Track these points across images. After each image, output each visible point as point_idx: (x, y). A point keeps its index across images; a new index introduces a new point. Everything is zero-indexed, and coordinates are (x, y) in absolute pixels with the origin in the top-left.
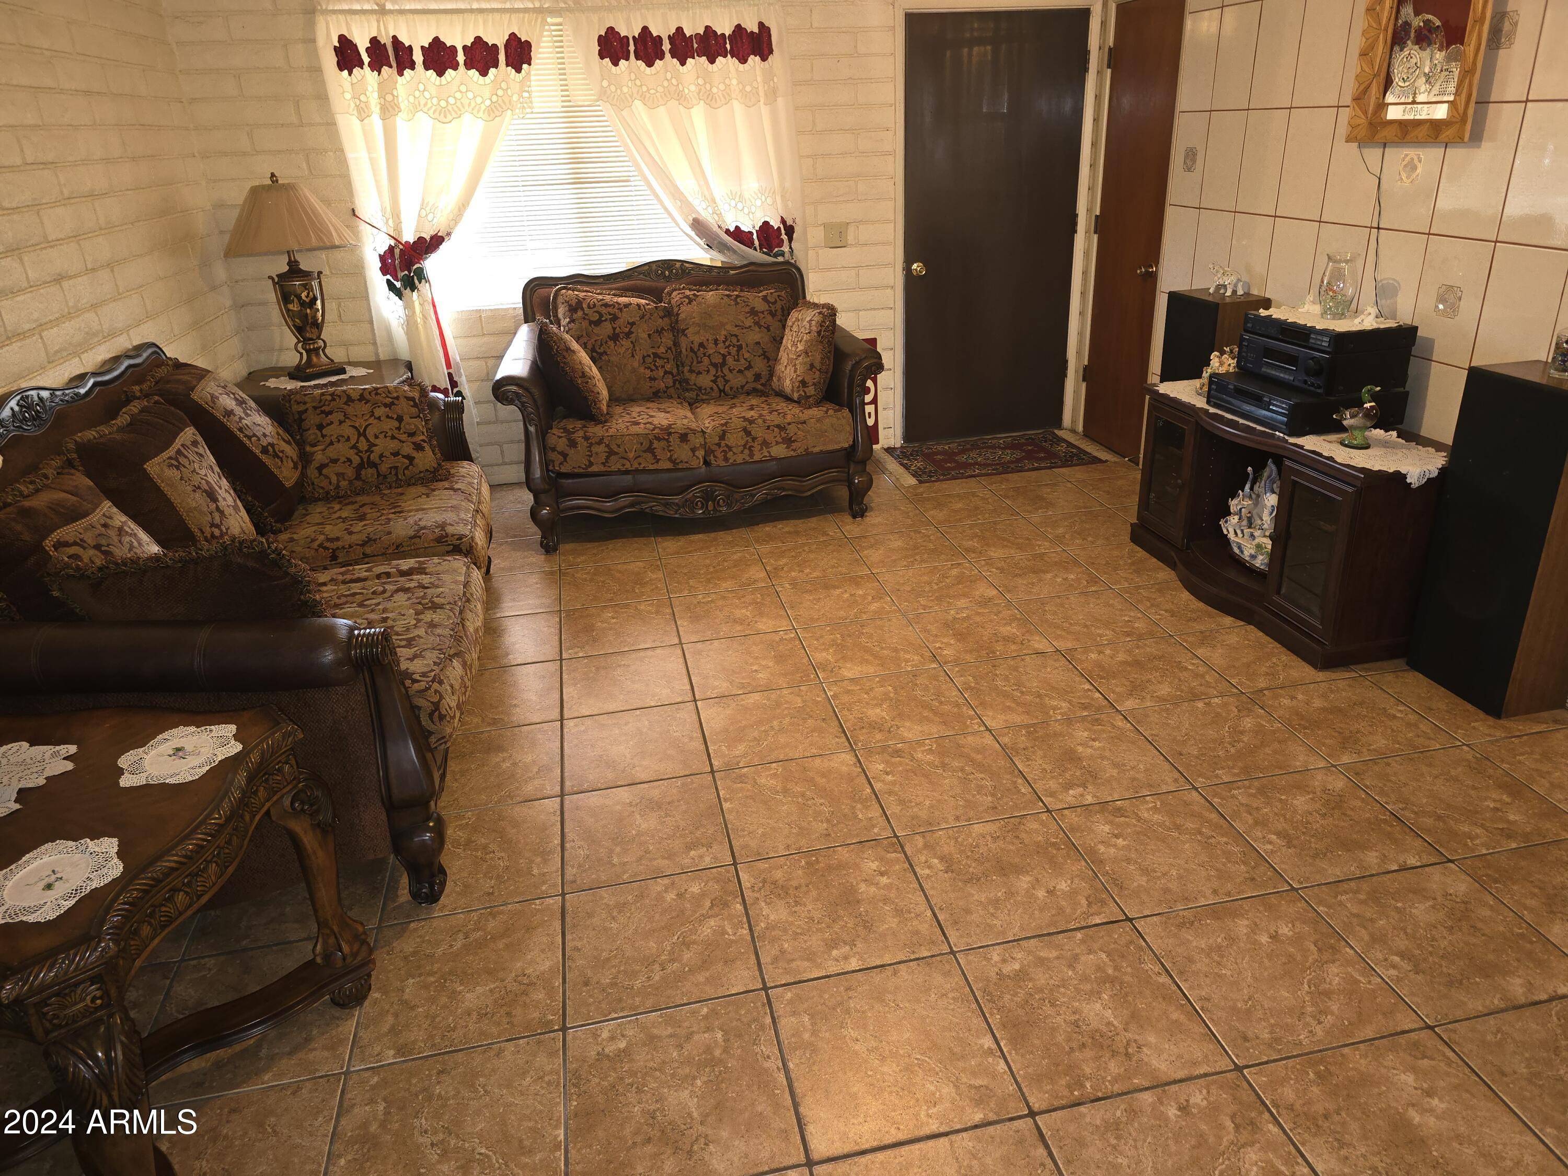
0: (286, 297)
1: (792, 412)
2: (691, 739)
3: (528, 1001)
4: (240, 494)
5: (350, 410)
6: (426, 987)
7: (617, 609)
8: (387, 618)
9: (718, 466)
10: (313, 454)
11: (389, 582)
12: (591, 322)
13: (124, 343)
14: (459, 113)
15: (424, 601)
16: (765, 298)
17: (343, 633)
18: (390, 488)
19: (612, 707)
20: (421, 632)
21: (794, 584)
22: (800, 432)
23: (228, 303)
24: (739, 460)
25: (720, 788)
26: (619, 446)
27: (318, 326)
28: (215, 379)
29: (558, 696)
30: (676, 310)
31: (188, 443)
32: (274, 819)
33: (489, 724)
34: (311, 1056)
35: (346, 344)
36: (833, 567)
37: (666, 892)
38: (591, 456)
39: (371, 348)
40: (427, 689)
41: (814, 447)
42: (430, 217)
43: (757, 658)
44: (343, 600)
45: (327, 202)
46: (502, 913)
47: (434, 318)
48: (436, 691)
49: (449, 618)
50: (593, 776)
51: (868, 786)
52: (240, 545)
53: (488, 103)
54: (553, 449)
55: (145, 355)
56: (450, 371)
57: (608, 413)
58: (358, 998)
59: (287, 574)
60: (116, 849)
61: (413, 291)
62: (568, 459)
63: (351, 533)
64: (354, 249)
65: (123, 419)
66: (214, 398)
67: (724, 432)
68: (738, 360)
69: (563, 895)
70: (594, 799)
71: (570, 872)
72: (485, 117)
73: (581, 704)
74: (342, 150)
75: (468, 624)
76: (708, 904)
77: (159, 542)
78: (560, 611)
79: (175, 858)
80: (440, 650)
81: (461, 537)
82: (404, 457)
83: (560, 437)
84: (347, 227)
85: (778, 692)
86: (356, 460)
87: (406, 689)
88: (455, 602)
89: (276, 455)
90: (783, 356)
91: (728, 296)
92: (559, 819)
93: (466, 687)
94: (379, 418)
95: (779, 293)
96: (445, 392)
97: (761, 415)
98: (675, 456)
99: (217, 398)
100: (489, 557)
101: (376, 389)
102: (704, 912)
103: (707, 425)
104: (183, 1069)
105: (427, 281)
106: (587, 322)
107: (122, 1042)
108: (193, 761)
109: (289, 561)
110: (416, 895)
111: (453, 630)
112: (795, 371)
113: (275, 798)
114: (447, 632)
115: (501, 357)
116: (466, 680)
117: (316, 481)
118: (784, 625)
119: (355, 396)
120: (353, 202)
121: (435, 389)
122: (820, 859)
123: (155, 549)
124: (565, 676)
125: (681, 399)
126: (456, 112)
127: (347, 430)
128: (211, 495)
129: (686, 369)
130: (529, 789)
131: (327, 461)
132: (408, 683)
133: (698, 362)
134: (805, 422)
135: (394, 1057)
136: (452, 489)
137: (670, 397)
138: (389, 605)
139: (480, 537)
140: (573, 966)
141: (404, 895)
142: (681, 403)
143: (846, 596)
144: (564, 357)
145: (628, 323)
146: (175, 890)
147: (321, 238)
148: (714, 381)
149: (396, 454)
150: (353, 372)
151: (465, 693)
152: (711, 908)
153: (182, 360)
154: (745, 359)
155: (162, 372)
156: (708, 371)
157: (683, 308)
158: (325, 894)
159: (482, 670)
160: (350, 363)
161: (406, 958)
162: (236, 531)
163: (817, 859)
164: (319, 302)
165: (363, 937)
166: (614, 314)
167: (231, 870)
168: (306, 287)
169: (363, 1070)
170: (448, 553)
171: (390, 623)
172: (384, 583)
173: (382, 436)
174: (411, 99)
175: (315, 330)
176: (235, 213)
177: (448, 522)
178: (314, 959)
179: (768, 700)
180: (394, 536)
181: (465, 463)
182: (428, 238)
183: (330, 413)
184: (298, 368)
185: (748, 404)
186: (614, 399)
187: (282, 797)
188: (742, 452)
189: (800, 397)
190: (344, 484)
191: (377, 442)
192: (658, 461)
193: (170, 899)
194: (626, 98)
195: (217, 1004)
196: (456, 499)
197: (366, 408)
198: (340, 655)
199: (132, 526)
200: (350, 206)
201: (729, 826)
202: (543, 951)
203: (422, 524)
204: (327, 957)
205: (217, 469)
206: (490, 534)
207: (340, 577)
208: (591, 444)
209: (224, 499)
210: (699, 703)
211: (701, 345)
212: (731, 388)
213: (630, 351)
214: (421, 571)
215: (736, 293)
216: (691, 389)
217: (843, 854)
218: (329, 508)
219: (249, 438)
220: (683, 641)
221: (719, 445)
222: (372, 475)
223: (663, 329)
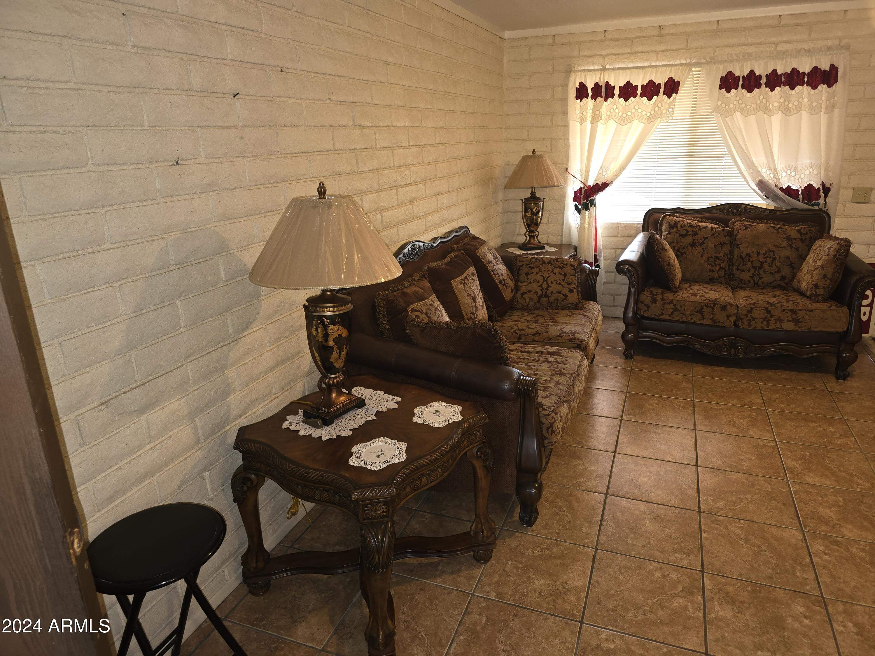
0: (526, 209)
1: (803, 303)
2: (690, 488)
3: (566, 599)
4: (486, 301)
5: (542, 268)
6: (517, 568)
7: (660, 399)
8: (537, 374)
9: (743, 328)
10: (521, 287)
11: (542, 356)
12: (680, 235)
13: (455, 225)
14: (631, 119)
15: (556, 370)
16: (799, 231)
17: (516, 376)
18: (553, 309)
19: (645, 454)
20: (552, 385)
21: (781, 412)
22: (806, 317)
23: (500, 210)
24: (759, 326)
25: (702, 523)
26: (681, 307)
27: (537, 225)
28: (487, 246)
29: (615, 439)
30: (735, 232)
31: (470, 274)
32: (468, 456)
33: (576, 443)
34: (459, 579)
35: (548, 235)
36: (813, 408)
37: (656, 571)
38: (663, 310)
39: (559, 238)
40: (549, 415)
41: (815, 327)
42: (604, 174)
43: (744, 452)
44: (519, 360)
45: (555, 164)
46: (562, 545)
47: (594, 225)
48: (553, 417)
49: (567, 381)
50: (626, 490)
51: (809, 557)
52: (481, 324)
53: (648, 114)
54: (642, 303)
55: (462, 231)
56: (596, 253)
57: (679, 287)
58: (484, 559)
59: (498, 342)
60: (405, 448)
61: (586, 210)
62: (649, 309)
63: (529, 328)
64: (562, 188)
65: (447, 260)
66: (485, 254)
67: (752, 309)
68: (771, 266)
69: (596, 549)
70: (624, 503)
71: (602, 538)
72: (646, 122)
73: (627, 447)
74: (568, 139)
75: (576, 387)
76: (680, 588)
77: (450, 317)
78: (627, 392)
79: (426, 460)
80: (559, 397)
81: (582, 341)
82: (563, 294)
83: (648, 297)
84: (562, 177)
85: (755, 477)
86: (540, 293)
87: (539, 412)
88: (572, 374)
89: (505, 285)
90: (805, 268)
91: (773, 227)
92: (602, 506)
93: (568, 420)
94: (555, 274)
95: (809, 229)
96: (591, 264)
97: (780, 302)
98: (716, 318)
99: (486, 255)
100: (594, 355)
101: (557, 259)
102: (677, 592)
103: (741, 303)
104: (407, 560)
105: (595, 206)
106: (678, 235)
107: (388, 535)
108: (442, 419)
109: (500, 336)
110: (522, 519)
111: (567, 388)
112: (812, 278)
113: (470, 447)
114: (564, 388)
115: (624, 249)
116: (569, 416)
117: (519, 300)
118: (769, 436)
119: (547, 261)
120: (567, 165)
121: (586, 262)
122: (762, 591)
123: (447, 319)
124: (622, 429)
125: (727, 285)
126: (630, 119)
127: (539, 278)
128: (474, 299)
129: (735, 268)
130: (589, 484)
131: (526, 291)
132: (540, 409)
133: (743, 265)
134: (812, 311)
135: (495, 597)
136: (583, 315)
137: (721, 283)
138: (540, 368)
139: (592, 343)
140: (594, 590)
141: (516, 517)
142: (727, 287)
143: (820, 429)
144: (660, 253)
145: (703, 237)
146: (423, 475)
147: (549, 182)
148: (752, 277)
149: (559, 293)
150: (549, 249)
151: (567, 423)
152: (681, 591)
153: (476, 236)
154: (777, 267)
155: (467, 240)
156: (749, 271)
157: (741, 232)
158: (481, 501)
159: (578, 413)
160: (548, 244)
161: (510, 549)
162: (480, 317)
163: (760, 590)
164: (540, 213)
165: (493, 530)
166: (695, 231)
167: (446, 474)
168: (537, 205)
169: (480, 596)
170: (574, 348)
171: (538, 377)
172: (539, 356)
173: (554, 283)
174: (608, 113)
175: (535, 227)
176: (514, 167)
177: (577, 331)
178: (470, 532)
179: (747, 480)
180: (549, 333)
181: (593, 303)
182: (600, 184)
183: (533, 268)
184: (524, 244)
185: (772, 294)
186: (684, 280)
187: (474, 447)
188: (762, 323)
189: (812, 295)
190: (532, 303)
191: (552, 285)
192: (704, 319)
193: (420, 478)
194: (731, 111)
195: (426, 535)
196: (583, 321)
197: (550, 268)
198: (512, 386)
199: (441, 308)
200: (566, 166)
201: (704, 548)
202: (579, 575)
203: (564, 330)
204: (476, 533)
205: (479, 287)
206: (597, 342)
207: (520, 349)
208: (665, 303)
209: (479, 302)
210: (699, 468)
211: (748, 255)
212: (763, 283)
213: (700, 254)
214: (558, 354)
215: (779, 226)
216: (735, 280)
217: (780, 594)
218: (522, 314)
219: (495, 275)
220: (697, 428)
221: (746, 316)
222: (546, 301)
223: (724, 243)
